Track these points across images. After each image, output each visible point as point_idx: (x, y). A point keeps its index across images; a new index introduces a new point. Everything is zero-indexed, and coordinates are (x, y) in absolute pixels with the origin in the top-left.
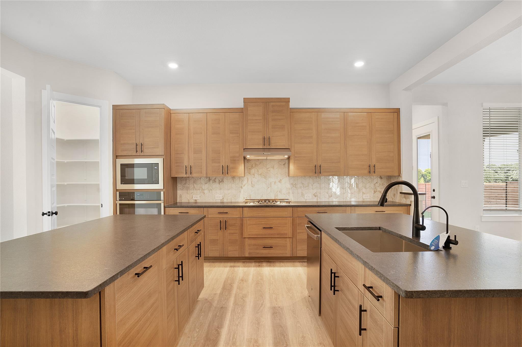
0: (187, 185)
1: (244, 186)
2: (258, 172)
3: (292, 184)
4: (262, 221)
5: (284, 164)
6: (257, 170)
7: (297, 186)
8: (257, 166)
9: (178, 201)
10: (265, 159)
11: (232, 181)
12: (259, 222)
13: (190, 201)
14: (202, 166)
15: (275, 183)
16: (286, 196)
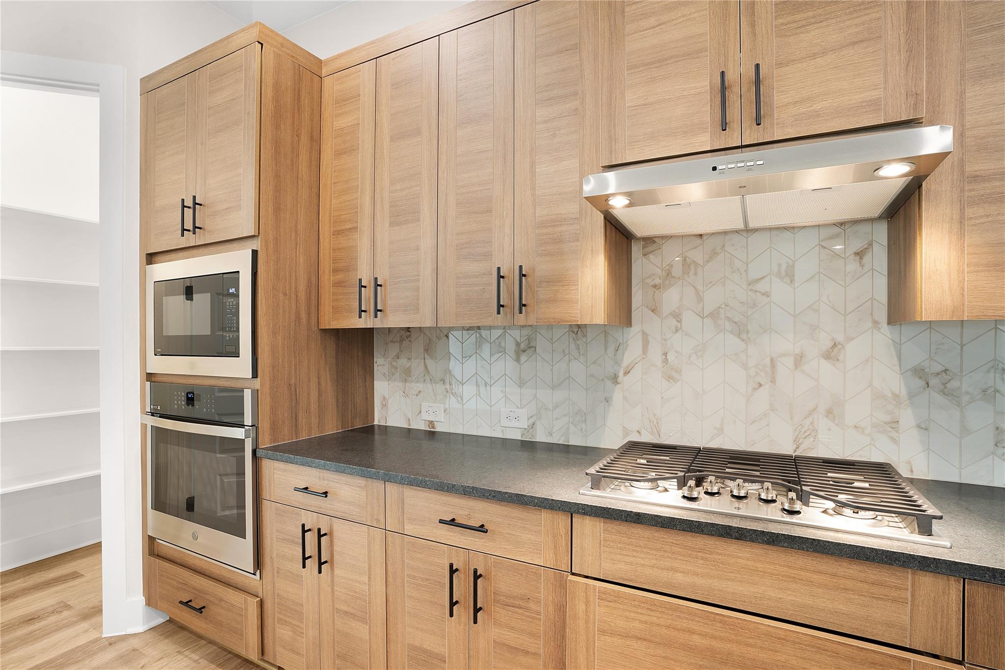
0: (403, 362)
1: (626, 373)
2: (700, 299)
3: (919, 372)
4: (693, 632)
5: (860, 254)
6: (696, 291)
7: (954, 384)
8: (692, 272)
9: (376, 423)
10: (737, 232)
11: (572, 346)
12: (668, 627)
13: (414, 426)
14: (418, 280)
15: (799, 360)
16: (873, 439)
